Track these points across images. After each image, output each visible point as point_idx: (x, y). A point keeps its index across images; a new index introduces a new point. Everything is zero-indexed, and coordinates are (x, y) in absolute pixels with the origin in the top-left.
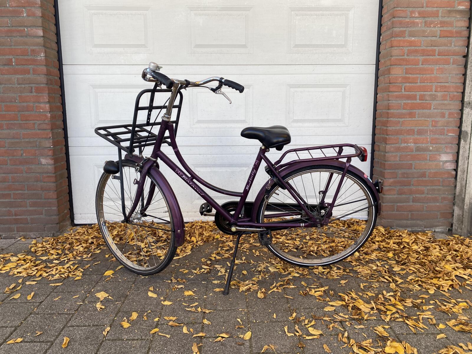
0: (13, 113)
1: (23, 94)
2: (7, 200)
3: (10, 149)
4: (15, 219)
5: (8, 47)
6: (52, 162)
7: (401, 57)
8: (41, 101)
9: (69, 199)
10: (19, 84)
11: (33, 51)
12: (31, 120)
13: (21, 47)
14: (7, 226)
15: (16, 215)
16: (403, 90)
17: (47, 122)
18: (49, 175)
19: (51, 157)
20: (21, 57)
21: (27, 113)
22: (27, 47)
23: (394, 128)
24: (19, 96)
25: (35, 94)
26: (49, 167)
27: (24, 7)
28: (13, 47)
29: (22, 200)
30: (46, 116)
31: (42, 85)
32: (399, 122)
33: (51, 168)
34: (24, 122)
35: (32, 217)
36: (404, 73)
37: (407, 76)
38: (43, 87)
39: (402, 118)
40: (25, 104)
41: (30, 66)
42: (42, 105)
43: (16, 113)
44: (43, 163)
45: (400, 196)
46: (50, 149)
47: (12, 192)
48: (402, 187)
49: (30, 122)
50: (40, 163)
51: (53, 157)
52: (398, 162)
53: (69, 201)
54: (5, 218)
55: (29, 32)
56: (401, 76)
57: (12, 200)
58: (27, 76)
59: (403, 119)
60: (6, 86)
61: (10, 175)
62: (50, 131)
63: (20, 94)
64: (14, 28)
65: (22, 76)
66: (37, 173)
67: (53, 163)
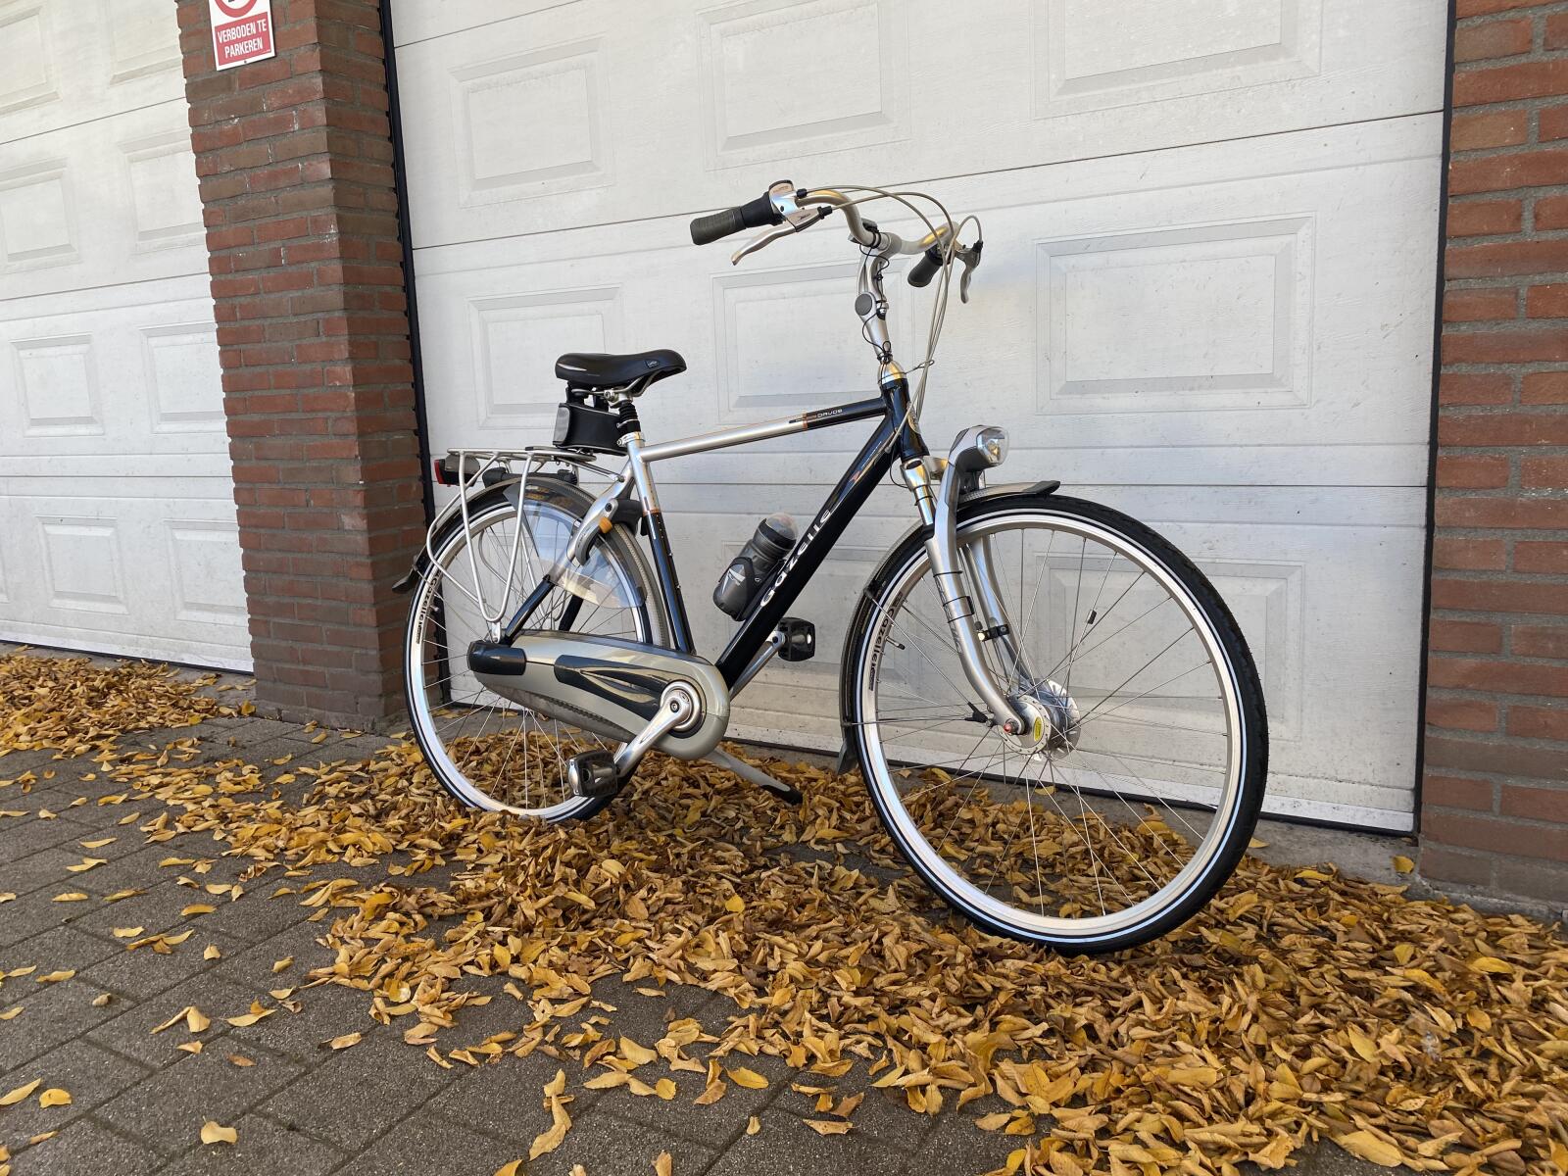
0: (288, 392)
1: (304, 342)
2: (288, 621)
3: (287, 486)
4: (303, 672)
5: (274, 219)
6: (362, 524)
7: (1512, 62)
8: (336, 357)
10: (296, 315)
11: (315, 221)
12: (319, 411)
13: (295, 215)
14: (288, 687)
15: (305, 662)
16: (1528, 223)
17: (349, 414)
18: (357, 559)
19: (361, 510)
20: (295, 242)
21: (311, 391)
22: (304, 214)
23: (1477, 412)
24: (298, 346)
25: (324, 339)
26: (359, 537)
27: (293, 106)
28: (280, 218)
29: (313, 624)
30: (347, 397)
31: (337, 314)
32: (1508, 381)
33: (361, 541)
34: (309, 416)
35: (333, 670)
36: (1534, 138)
37: (1549, 148)
38: (339, 317)
39: (1524, 362)
40: (307, 367)
41: (313, 265)
42: (338, 369)
43: (294, 392)
44: (347, 528)
45: (1520, 743)
46: (356, 488)
47: (295, 601)
48: (1530, 702)
49: (320, 415)
50: (340, 528)
51: (365, 512)
52: (1502, 579)
54: (287, 666)
55: (308, 173)
56: (1516, 156)
57: (297, 622)
58: (309, 292)
59: (1530, 369)
60: (274, 321)
61: (290, 556)
62: (355, 438)
63: (298, 342)
64: (280, 166)
65: (299, 293)
66: (337, 553)
67: (365, 527)
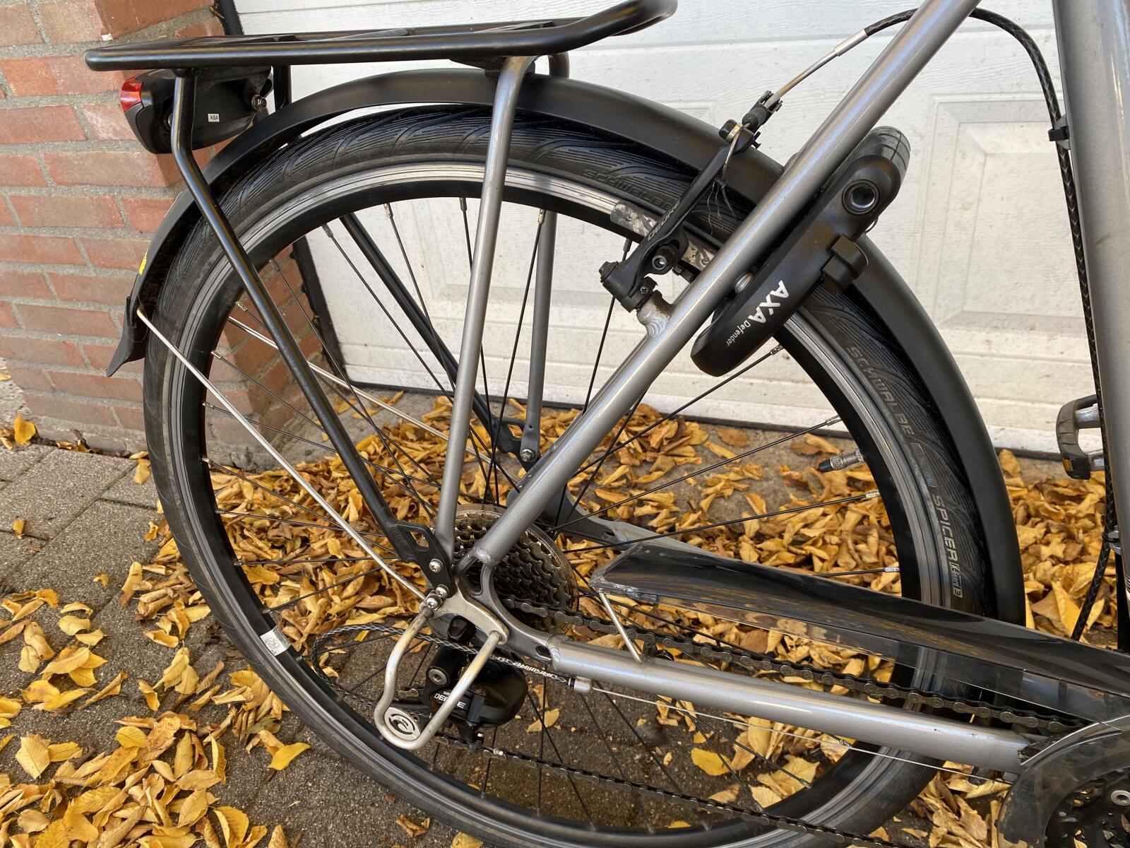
2: (41, 302)
9: (301, 281)
18: (145, 195)
29: (92, 308)
44: (104, 135)
47: (45, 270)
50: (89, 137)
53: (305, 289)
57: (59, 304)
61: (5, 194)
66: (100, 186)
